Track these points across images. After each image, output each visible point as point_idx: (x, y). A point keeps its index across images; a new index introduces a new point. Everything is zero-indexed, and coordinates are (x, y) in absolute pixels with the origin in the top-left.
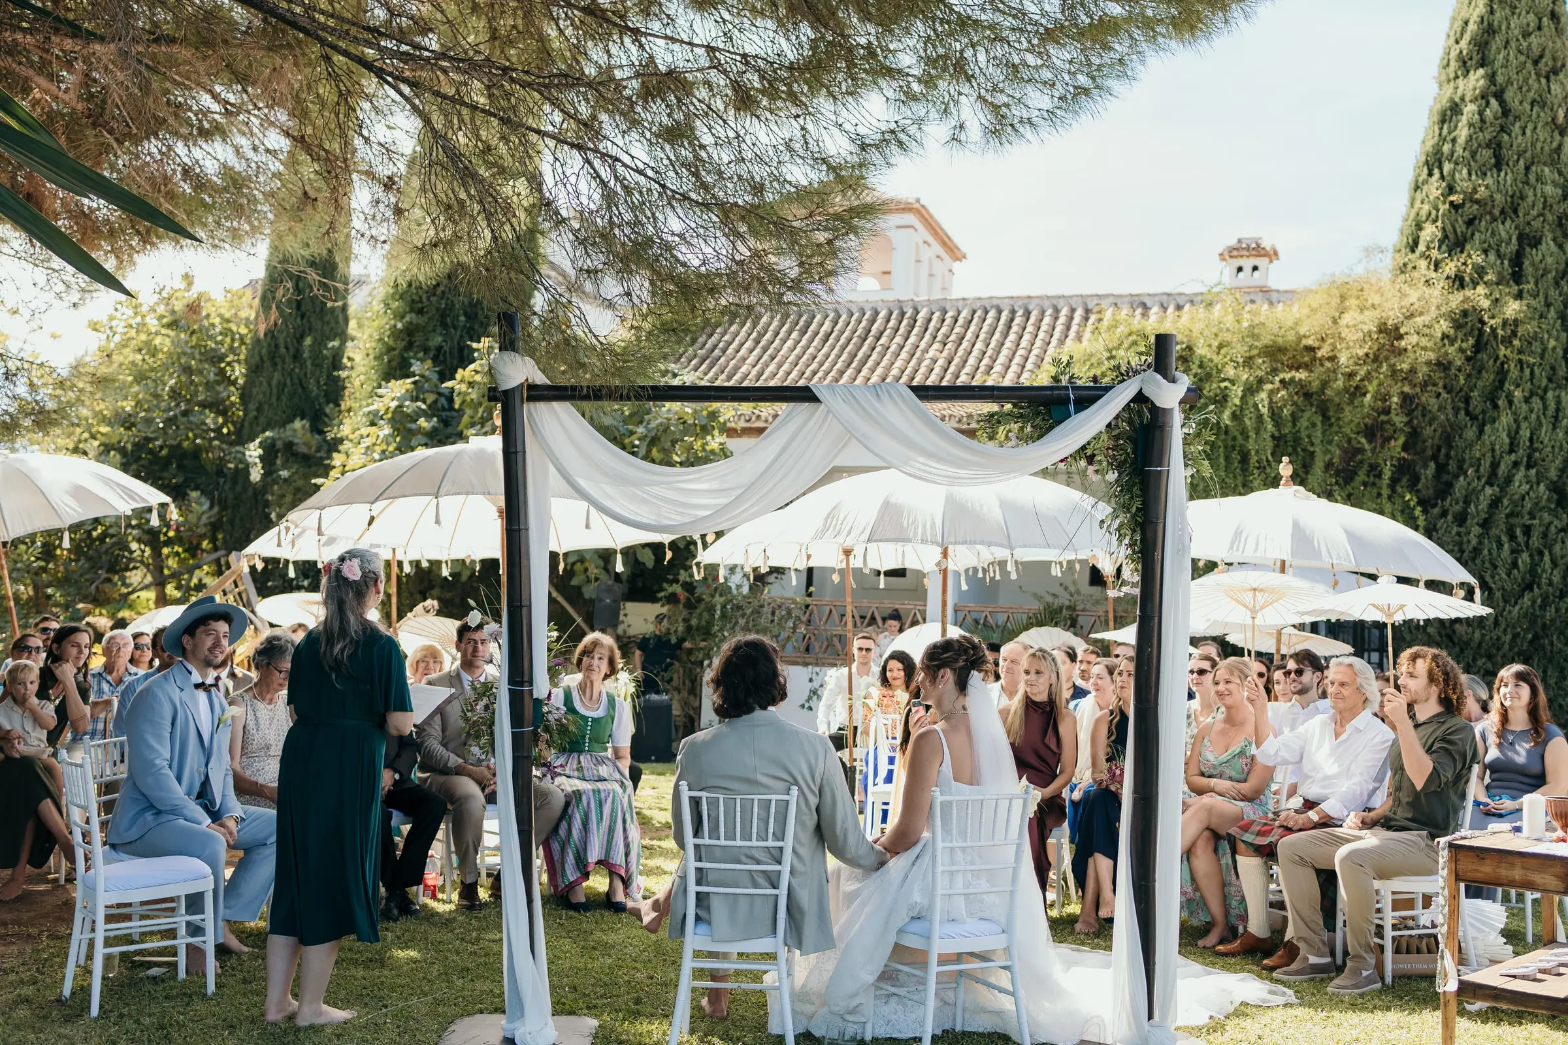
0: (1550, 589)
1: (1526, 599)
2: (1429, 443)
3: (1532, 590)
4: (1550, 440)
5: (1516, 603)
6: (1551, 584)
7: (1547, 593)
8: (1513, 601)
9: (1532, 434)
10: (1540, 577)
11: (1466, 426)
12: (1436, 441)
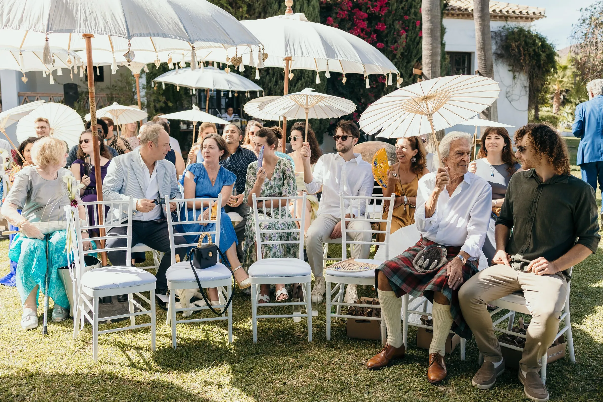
0: (309, 79)
1: (299, 84)
2: (257, 10)
3: (301, 80)
4: (308, 11)
5: (295, 86)
6: (308, 77)
7: (307, 81)
8: (294, 84)
9: (301, 8)
10: (304, 74)
11: (273, 3)
12: (260, 10)
